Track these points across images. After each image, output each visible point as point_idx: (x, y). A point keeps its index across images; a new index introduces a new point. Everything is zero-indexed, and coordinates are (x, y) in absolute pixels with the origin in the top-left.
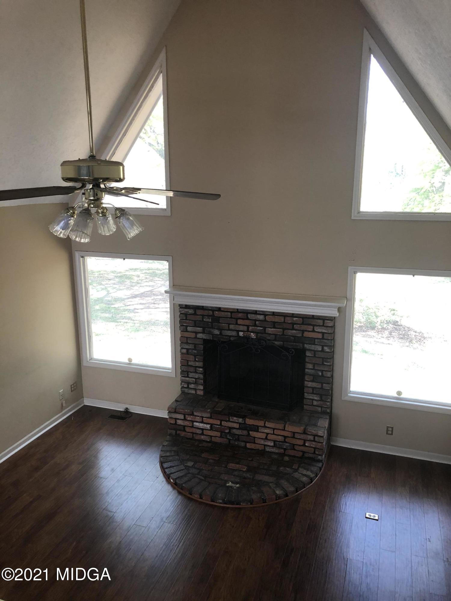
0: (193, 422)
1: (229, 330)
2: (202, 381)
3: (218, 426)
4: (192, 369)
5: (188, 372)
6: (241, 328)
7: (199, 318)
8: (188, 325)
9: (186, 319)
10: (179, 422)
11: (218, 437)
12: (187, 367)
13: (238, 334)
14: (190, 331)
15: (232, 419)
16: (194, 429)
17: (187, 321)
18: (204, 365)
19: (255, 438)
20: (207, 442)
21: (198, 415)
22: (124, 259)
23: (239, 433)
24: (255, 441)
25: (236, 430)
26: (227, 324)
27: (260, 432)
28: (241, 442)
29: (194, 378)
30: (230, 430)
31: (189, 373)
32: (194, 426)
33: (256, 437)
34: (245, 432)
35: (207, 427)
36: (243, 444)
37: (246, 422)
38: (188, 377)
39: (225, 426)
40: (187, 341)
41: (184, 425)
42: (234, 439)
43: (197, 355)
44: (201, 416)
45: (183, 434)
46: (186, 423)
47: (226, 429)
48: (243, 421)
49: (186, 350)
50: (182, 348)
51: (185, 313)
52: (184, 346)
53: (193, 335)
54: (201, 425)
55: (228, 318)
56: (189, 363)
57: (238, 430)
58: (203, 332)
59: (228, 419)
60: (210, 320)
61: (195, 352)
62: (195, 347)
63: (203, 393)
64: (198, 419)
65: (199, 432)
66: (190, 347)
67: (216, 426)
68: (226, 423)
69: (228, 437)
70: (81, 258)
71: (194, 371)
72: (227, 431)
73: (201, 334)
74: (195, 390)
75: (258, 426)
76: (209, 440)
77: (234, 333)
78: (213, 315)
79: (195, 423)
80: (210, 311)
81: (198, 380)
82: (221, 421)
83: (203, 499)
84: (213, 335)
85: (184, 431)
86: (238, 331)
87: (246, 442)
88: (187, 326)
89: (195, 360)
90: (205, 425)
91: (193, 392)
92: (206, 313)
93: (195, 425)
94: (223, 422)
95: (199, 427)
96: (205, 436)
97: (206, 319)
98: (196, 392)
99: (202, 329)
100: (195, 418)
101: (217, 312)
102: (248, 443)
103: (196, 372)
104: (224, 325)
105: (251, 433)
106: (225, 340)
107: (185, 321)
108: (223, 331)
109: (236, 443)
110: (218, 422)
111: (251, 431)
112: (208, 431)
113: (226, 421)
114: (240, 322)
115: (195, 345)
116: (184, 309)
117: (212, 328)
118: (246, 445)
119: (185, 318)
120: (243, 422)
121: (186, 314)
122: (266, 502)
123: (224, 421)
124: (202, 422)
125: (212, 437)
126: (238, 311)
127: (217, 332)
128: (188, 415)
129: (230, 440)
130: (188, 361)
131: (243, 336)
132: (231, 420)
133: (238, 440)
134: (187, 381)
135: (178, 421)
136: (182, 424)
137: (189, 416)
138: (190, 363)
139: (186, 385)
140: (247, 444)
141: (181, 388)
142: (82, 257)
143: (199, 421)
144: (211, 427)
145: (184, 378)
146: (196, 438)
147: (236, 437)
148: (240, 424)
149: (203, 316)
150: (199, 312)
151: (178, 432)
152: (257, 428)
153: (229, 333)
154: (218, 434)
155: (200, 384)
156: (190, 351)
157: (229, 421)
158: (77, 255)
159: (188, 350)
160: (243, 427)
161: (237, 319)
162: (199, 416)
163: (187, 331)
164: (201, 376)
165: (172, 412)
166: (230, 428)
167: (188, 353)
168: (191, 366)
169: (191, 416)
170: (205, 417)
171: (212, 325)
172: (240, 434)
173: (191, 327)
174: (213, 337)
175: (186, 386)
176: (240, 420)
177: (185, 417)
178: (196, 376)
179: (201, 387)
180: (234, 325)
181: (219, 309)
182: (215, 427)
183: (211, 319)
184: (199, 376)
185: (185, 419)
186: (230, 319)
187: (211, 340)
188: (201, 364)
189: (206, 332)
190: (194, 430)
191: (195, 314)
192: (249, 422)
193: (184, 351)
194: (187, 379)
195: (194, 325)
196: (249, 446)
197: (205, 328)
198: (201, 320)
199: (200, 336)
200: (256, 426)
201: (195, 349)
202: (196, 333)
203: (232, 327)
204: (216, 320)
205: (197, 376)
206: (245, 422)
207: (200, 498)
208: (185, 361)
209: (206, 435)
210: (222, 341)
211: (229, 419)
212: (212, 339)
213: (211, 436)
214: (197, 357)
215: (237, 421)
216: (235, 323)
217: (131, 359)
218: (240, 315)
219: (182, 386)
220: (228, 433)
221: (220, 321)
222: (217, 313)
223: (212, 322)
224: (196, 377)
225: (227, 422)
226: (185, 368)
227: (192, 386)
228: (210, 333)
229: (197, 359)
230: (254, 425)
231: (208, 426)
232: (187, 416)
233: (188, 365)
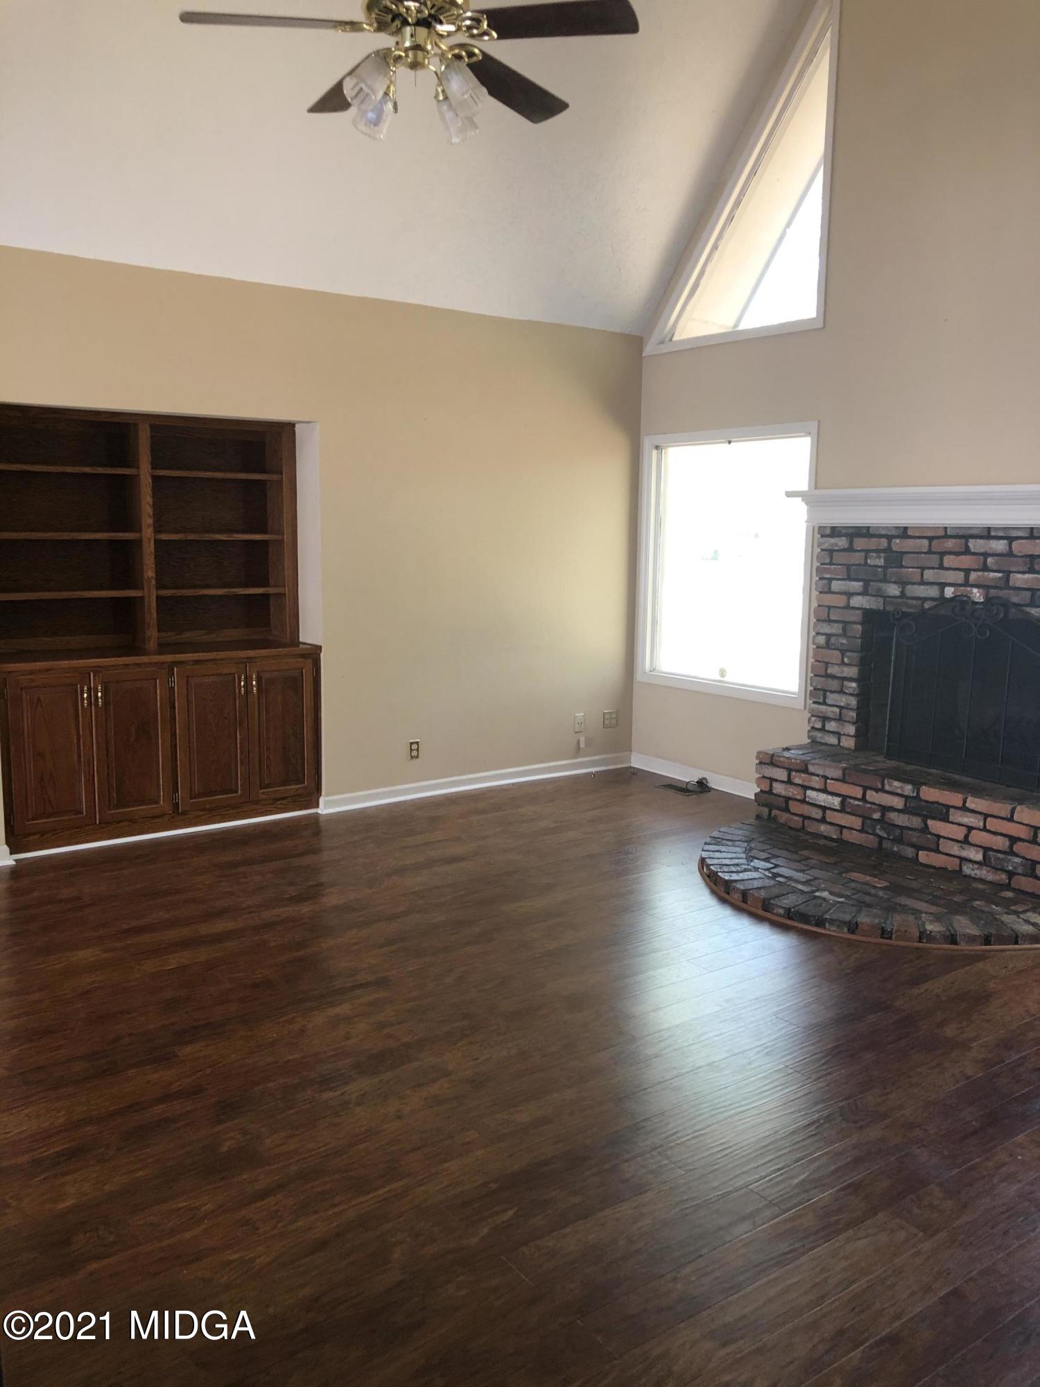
0: (805, 788)
1: (923, 583)
2: (854, 714)
3: (856, 803)
4: (834, 685)
5: (825, 691)
6: (951, 577)
7: (857, 558)
8: (833, 576)
9: (831, 563)
10: (779, 788)
11: (856, 830)
12: (824, 679)
13: (942, 592)
14: (837, 591)
15: (890, 785)
16: (807, 807)
17: (832, 567)
18: (860, 672)
19: (939, 837)
20: (831, 839)
21: (818, 772)
22: (730, 442)
23: (903, 822)
24: (938, 845)
25: (896, 814)
26: (919, 570)
27: (952, 823)
28: (905, 847)
29: (837, 706)
30: (883, 815)
31: (828, 693)
32: (807, 800)
33: (942, 834)
34: (916, 822)
35: (833, 803)
36: (909, 852)
37: (922, 795)
38: (824, 703)
39: (874, 804)
40: (829, 617)
41: (787, 796)
42: (891, 837)
43: (848, 651)
44: (822, 776)
45: (783, 817)
46: (792, 792)
47: (874, 811)
48: (913, 792)
49: (824, 637)
50: (818, 634)
51: (831, 548)
52: (822, 627)
53: (840, 601)
54: (822, 798)
55: (921, 553)
56: (829, 668)
57: (901, 815)
58: (865, 593)
59: (880, 786)
60: (881, 562)
61: (844, 641)
62: (844, 629)
63: (853, 745)
64: (816, 782)
65: (817, 814)
66: (834, 631)
67: (852, 801)
68: (874, 793)
69: (878, 831)
70: (655, 452)
71: (838, 689)
72: (876, 816)
73: (860, 598)
74: (838, 734)
75: (948, 807)
76: (835, 837)
77: (933, 592)
78: (889, 550)
79: (809, 793)
80: (883, 539)
81: (844, 711)
82: (865, 788)
83: (748, 902)
84: (885, 597)
85: (787, 810)
86: (942, 586)
87: (919, 848)
88: (830, 580)
89: (843, 663)
90: (830, 797)
91: (833, 740)
92: (872, 544)
93: (809, 797)
94: (869, 793)
95: (817, 803)
96: (828, 826)
97: (872, 559)
98: (839, 741)
99: (861, 583)
100: (810, 781)
101: (898, 541)
102: (923, 850)
103: (841, 692)
104: (912, 572)
105: (930, 822)
106: (911, 610)
107: (828, 566)
108: (909, 586)
109: (895, 849)
110: (858, 792)
111: (934, 818)
112: (836, 813)
113: (877, 790)
114: (949, 561)
115: (845, 624)
116: (829, 539)
117: (885, 580)
118: (917, 855)
119: (828, 561)
120: (915, 794)
121: (831, 552)
122: (890, 938)
123: (871, 789)
124: (825, 791)
125: (844, 830)
126: (945, 533)
127: (894, 590)
128: (797, 771)
129: (881, 838)
130: (827, 663)
131: (952, 596)
132: (887, 788)
133: (899, 840)
134: (822, 712)
135: (775, 785)
136: (783, 793)
137: (798, 774)
138: (830, 671)
139: (820, 723)
140: (920, 852)
141: (809, 731)
142: (657, 447)
143: (817, 787)
144: (843, 803)
145: (816, 706)
146: (809, 830)
147: (896, 834)
148: (907, 798)
149: (867, 552)
150: (860, 543)
151: (774, 812)
152: (944, 811)
153: (921, 591)
154: (856, 822)
155: (849, 722)
156: (833, 640)
157: (883, 790)
158: (647, 443)
159: (828, 636)
160: (914, 806)
161: (942, 554)
162: (818, 775)
163: (830, 592)
164: (853, 702)
165: (764, 764)
166: (885, 809)
167: (828, 645)
168: (833, 677)
169: (803, 775)
170: (832, 779)
171: (885, 575)
172: (904, 825)
173: (840, 582)
174: (884, 603)
175: (818, 725)
176: (908, 789)
177: (789, 776)
178: (841, 701)
179: (851, 730)
180: (936, 570)
181: (904, 532)
182: (850, 803)
183: (884, 558)
184: (848, 702)
185: (789, 782)
186: (927, 555)
187: (879, 610)
188: (852, 672)
189: (870, 592)
190: (806, 810)
191: (850, 549)
192: (930, 794)
193: (821, 640)
194: (823, 708)
195: (845, 577)
196: (923, 857)
197: (870, 581)
198: (863, 562)
199: (857, 601)
200: (943, 805)
201: (844, 634)
202: (850, 595)
203: (929, 575)
204: (895, 559)
205: (843, 700)
206: (918, 793)
207: (743, 902)
208: (820, 664)
209: (831, 824)
210: (903, 612)
211: (883, 785)
212: (882, 608)
213: (842, 827)
214: (848, 654)
215: (899, 791)
216: (937, 566)
217: (725, 671)
218: (950, 544)
219: (812, 725)
220: (878, 820)
221: (903, 563)
222: (897, 544)
223: (885, 568)
224: (842, 704)
225: (877, 793)
226: (820, 682)
227: (832, 726)
228: (879, 594)
229: (846, 660)
230: (937, 803)
231: (836, 802)
232: (794, 773)
233: (827, 676)
